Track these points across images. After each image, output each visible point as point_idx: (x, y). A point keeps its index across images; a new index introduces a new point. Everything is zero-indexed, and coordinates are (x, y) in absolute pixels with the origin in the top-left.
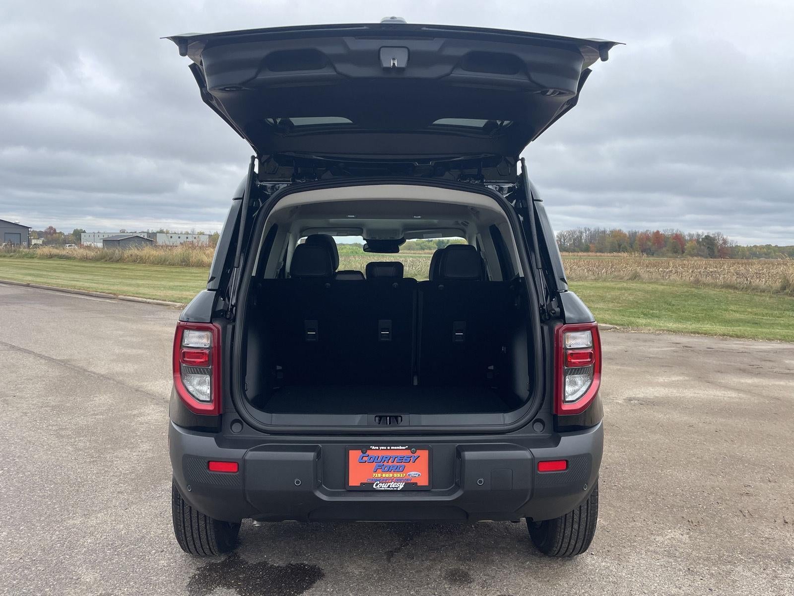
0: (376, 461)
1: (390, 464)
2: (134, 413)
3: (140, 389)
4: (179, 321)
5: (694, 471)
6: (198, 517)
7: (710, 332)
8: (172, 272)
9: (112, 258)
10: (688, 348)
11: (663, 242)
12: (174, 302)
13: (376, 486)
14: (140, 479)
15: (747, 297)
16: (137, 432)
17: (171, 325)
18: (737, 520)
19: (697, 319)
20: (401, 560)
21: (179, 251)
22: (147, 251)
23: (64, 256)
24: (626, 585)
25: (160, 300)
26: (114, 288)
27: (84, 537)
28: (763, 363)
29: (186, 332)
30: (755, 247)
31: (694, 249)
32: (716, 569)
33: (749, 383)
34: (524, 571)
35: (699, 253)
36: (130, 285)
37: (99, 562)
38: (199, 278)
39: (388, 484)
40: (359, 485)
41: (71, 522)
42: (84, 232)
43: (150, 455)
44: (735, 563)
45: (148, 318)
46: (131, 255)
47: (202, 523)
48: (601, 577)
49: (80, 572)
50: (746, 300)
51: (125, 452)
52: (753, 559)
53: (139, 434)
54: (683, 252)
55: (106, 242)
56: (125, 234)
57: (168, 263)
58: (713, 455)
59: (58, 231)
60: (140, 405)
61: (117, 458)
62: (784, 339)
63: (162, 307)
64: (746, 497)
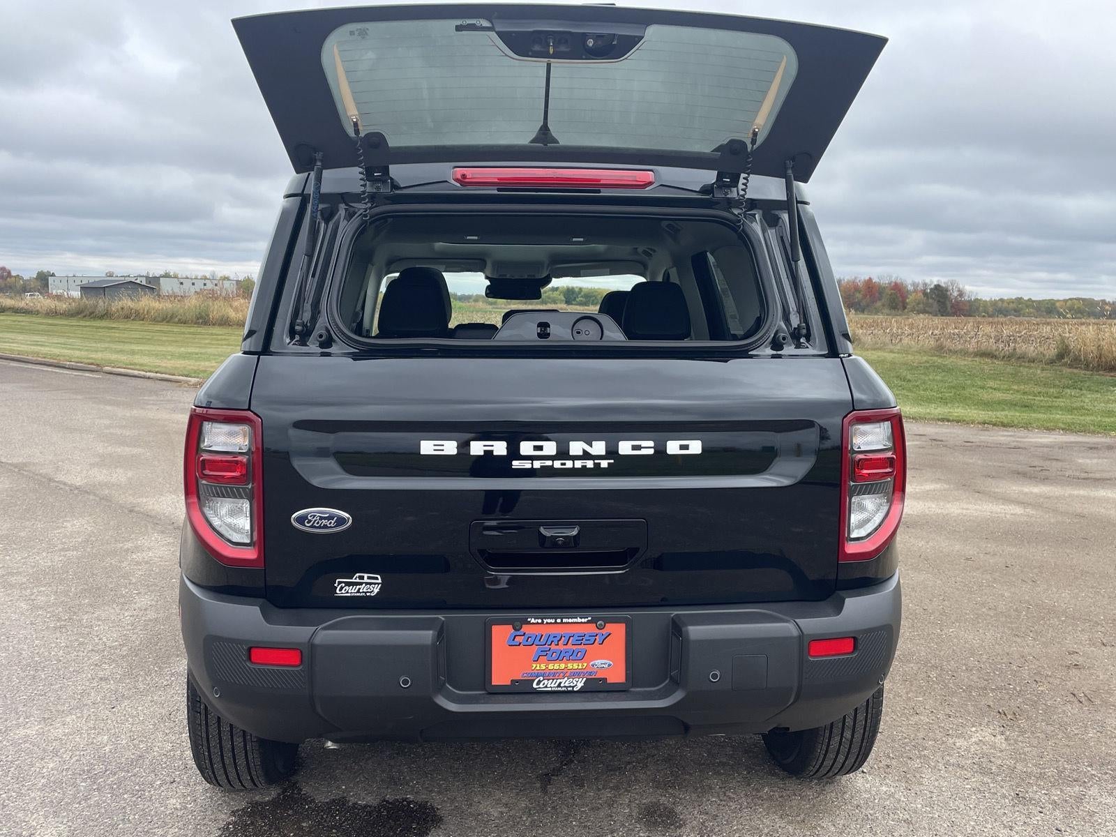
0: (537, 642)
1: (561, 647)
2: (126, 547)
3: (136, 509)
4: (194, 407)
5: (989, 630)
6: (232, 732)
7: (965, 418)
8: (184, 333)
9: (93, 313)
10: (938, 443)
11: (877, 294)
12: (187, 376)
13: (538, 684)
14: (136, 656)
15: (1009, 369)
16: (131, 578)
17: (182, 411)
18: (1070, 709)
19: (944, 401)
20: (565, 790)
21: (193, 303)
22: (146, 302)
23: (22, 309)
24: (926, 826)
25: (166, 374)
26: (98, 356)
27: (42, 759)
28: (1048, 463)
29: (207, 426)
30: (1002, 300)
31: (919, 304)
32: (1059, 793)
33: (1036, 494)
34: (762, 805)
35: (927, 309)
36: (121, 351)
37: (67, 804)
38: (224, 342)
39: (559, 681)
40: (509, 683)
41: (22, 732)
42: (53, 275)
43: (151, 615)
44: (1085, 782)
45: (149, 400)
46: (122, 308)
47: (238, 741)
48: (885, 812)
49: (34, 823)
50: (1008, 373)
51: (112, 611)
52: (1110, 774)
53: (134, 581)
54: (904, 308)
55: (86, 289)
56: (113, 279)
57: (177, 319)
58: (1010, 604)
59: (13, 274)
60: (137, 533)
61: (99, 620)
62: (1068, 428)
63: (169, 384)
64: (1074, 672)
